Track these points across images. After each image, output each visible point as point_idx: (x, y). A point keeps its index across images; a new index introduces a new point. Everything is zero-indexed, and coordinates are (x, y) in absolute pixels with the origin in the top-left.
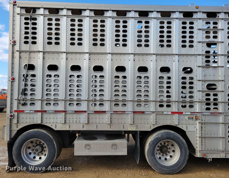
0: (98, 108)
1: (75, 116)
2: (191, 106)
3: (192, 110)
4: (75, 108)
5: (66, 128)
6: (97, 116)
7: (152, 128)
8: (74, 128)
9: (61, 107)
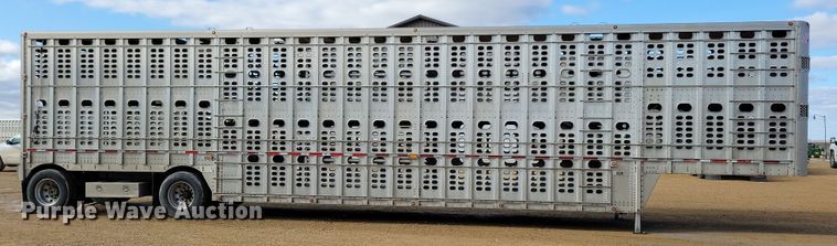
0: (110, 147)
1: (86, 155)
2: (208, 145)
3: (209, 149)
4: (86, 147)
5: (78, 168)
6: (110, 156)
7: (167, 169)
8: (86, 168)
9: (72, 146)
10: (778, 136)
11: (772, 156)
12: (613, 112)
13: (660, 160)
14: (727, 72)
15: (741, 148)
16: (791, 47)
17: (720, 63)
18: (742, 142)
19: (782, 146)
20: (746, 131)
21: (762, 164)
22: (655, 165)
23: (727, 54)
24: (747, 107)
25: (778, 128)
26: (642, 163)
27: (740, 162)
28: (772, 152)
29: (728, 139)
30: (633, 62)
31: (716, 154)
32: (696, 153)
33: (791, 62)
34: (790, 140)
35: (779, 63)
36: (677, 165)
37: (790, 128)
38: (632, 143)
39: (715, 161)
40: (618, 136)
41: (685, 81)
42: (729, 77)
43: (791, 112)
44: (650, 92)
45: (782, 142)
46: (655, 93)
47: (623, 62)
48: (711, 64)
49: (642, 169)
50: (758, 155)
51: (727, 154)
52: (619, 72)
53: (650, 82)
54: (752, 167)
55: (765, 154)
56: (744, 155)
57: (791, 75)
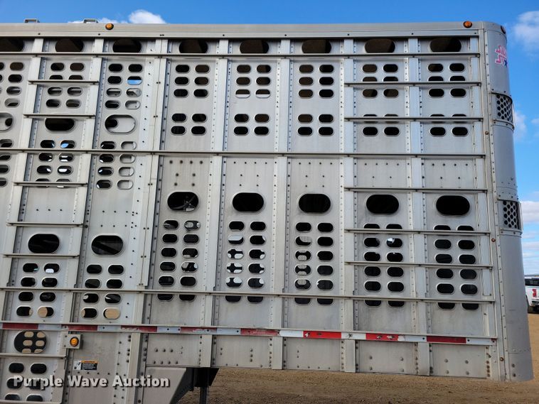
10: (457, 273)
11: (450, 323)
12: (87, 212)
13: (186, 331)
14: (340, 126)
15: (374, 303)
16: (473, 71)
17: (323, 106)
18: (374, 287)
19: (469, 298)
20: (384, 259)
21: (424, 345)
22: (175, 343)
23: (339, 88)
24: (383, 203)
25: (456, 253)
26: (145, 338)
27: (374, 338)
28: (445, 314)
29: (346, 279)
30: (143, 100)
31: (316, 317)
32: (270, 314)
33: (476, 104)
34: (487, 284)
35: (448, 106)
36: (224, 344)
37: (484, 253)
38: (125, 287)
39: (313, 335)
40: (95, 269)
41: (251, 142)
42: (345, 136)
43: (483, 215)
44: (176, 167)
45: (468, 290)
46: (187, 169)
47: (123, 99)
48: (306, 106)
49: (143, 353)
50: (413, 322)
51: (341, 318)
52: (111, 123)
53: (175, 143)
54: (402, 351)
55: (430, 319)
56: (383, 320)
57: (476, 131)
